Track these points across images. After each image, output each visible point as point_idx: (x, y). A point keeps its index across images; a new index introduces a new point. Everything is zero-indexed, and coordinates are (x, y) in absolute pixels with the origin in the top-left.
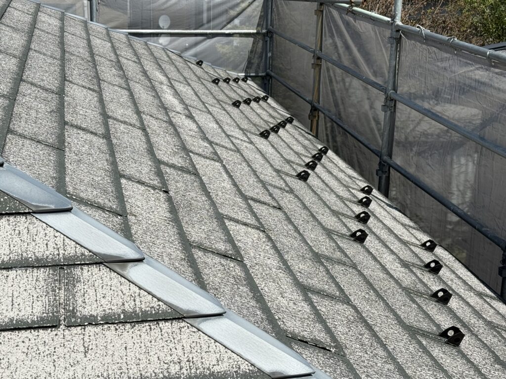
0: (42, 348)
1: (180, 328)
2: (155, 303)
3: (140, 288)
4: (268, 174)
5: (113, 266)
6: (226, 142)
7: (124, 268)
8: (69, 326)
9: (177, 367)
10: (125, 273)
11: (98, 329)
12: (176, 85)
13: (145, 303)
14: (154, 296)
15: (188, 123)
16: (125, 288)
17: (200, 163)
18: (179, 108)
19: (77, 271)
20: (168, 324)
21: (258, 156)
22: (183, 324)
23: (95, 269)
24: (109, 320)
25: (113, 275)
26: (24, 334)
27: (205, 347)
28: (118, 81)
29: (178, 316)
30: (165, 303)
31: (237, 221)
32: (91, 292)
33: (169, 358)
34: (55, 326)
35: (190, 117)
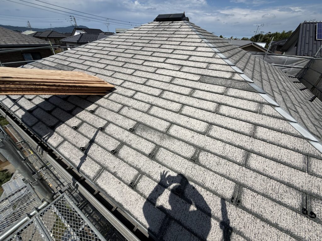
0: (253, 116)
1: (284, 122)
2: (280, 115)
3: (277, 112)
4: (302, 98)
5: (272, 106)
6: (292, 89)
7: (275, 107)
8: (260, 114)
9: (282, 129)
10: (275, 108)
11: (266, 116)
12: (281, 76)
13: (278, 115)
14: (280, 114)
15: (284, 83)
16: (274, 111)
17: (288, 92)
18: (282, 80)
19: (264, 105)
20: (282, 120)
21: (300, 94)
22: (285, 121)
23: (268, 106)
24: (268, 115)
25: (272, 108)
26: (251, 112)
27: (290, 127)
28: (270, 73)
29: (285, 119)
30: (282, 116)
31: (297, 105)
32: (266, 109)
33: (280, 126)
34: (257, 113)
35: (284, 82)
